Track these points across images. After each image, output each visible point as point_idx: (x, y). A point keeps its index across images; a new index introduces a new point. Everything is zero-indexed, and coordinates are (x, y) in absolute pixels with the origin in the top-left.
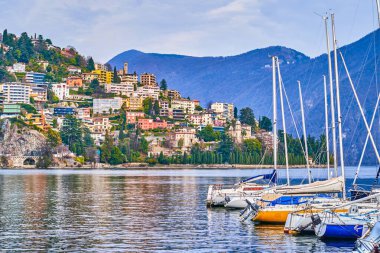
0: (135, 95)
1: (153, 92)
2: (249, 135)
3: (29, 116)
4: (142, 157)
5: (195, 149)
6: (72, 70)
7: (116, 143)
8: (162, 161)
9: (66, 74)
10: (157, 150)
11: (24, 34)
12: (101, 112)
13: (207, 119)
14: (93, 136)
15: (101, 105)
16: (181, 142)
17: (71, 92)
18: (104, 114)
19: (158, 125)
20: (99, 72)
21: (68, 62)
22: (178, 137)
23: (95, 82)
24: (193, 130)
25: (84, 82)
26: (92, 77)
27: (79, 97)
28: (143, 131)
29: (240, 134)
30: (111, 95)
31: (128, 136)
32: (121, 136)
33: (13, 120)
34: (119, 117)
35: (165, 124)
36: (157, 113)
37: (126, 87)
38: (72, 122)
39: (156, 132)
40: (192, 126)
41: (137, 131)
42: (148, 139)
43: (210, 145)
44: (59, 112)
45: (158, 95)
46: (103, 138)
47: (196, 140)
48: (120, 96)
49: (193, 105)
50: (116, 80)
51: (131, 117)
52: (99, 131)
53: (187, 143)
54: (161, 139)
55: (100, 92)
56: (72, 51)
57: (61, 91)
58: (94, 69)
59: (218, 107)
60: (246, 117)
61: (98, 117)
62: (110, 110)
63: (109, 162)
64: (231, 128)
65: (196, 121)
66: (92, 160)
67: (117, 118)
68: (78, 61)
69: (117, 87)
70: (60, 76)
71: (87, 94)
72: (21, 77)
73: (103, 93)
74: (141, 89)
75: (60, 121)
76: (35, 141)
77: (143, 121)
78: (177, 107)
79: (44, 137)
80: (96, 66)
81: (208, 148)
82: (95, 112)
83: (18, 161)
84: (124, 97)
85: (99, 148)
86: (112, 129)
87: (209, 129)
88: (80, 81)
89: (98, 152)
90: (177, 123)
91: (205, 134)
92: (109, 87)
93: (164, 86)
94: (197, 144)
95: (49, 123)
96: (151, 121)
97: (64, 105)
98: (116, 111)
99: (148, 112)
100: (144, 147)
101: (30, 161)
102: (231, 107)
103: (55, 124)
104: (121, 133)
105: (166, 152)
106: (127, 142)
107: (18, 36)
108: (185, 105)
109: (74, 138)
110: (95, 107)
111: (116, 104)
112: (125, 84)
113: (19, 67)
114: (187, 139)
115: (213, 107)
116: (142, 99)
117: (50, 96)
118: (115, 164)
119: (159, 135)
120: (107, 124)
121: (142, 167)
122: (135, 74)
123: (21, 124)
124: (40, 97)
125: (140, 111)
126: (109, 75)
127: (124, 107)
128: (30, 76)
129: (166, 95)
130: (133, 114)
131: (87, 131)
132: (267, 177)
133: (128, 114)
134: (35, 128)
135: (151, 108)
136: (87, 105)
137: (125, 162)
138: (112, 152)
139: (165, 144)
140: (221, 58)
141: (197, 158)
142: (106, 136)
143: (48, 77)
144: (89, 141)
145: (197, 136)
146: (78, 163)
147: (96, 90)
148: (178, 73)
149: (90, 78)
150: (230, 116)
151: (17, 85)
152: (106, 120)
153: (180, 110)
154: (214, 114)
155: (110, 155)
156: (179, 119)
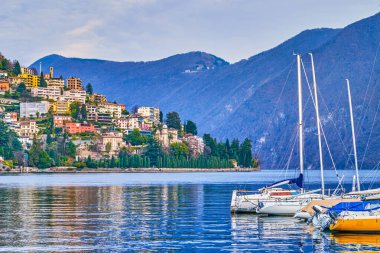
0: (62, 99)
1: (80, 96)
2: (176, 139)
4: (70, 161)
5: (123, 153)
7: (44, 147)
8: (90, 165)
10: (85, 154)
12: (28, 116)
13: (134, 123)
14: (20, 140)
15: (28, 109)
16: (109, 146)
18: (32, 118)
19: (85, 129)
20: (25, 76)
22: (106, 141)
23: (22, 86)
24: (120, 134)
25: (10, 85)
26: (19, 81)
27: (6, 101)
28: (70, 135)
29: (166, 138)
30: (38, 99)
31: (55, 139)
32: (49, 140)
34: (46, 121)
35: (92, 128)
36: (84, 116)
37: (53, 91)
39: (84, 136)
40: (119, 130)
41: (64, 136)
42: (75, 143)
43: (137, 149)
45: (84, 99)
46: (31, 142)
47: (124, 144)
48: (47, 100)
49: (120, 109)
50: (42, 84)
51: (58, 121)
52: (27, 134)
53: (114, 146)
54: (89, 143)
55: (26, 96)
58: (20, 73)
59: (144, 111)
60: (172, 121)
61: (25, 121)
62: (37, 114)
63: (37, 165)
64: (158, 132)
65: (123, 125)
66: (20, 164)
67: (43, 122)
68: (5, 65)
69: (44, 91)
71: (14, 97)
73: (30, 97)
74: (68, 93)
77: (70, 125)
78: (103, 111)
80: (22, 70)
81: (136, 151)
82: (22, 116)
84: (51, 101)
85: (26, 152)
86: (40, 133)
87: (136, 133)
88: (7, 85)
89: (26, 155)
90: (104, 127)
91: (133, 138)
92: (35, 91)
93: (89, 90)
94: (124, 148)
96: (78, 125)
98: (43, 115)
99: (75, 116)
100: (71, 151)
102: (157, 111)
104: (49, 137)
105: (94, 156)
106: (54, 145)
108: (111, 109)
109: (1, 141)
110: (22, 110)
111: (43, 108)
112: (51, 88)
114: (115, 143)
115: (140, 111)
116: (69, 103)
118: (43, 168)
119: (87, 139)
120: (33, 128)
121: (70, 171)
122: (61, 78)
125: (67, 115)
126: (35, 79)
127: (51, 111)
129: (92, 99)
130: (61, 118)
131: (15, 135)
132: (292, 181)
133: (56, 118)
135: (78, 112)
136: (14, 109)
137: (53, 166)
138: (40, 156)
139: (93, 148)
140: (142, 63)
141: (125, 162)
142: (34, 139)
144: (17, 145)
145: (124, 140)
146: (7, 167)
147: (23, 94)
149: (17, 81)
150: (156, 120)
152: (33, 124)
153: (107, 114)
154: (141, 118)
155: (38, 159)
156: (107, 123)
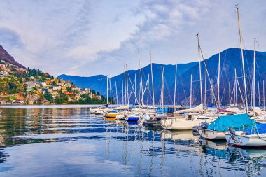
1: (69, 85)
2: (94, 97)
3: (35, 91)
4: (66, 101)
5: (80, 100)
6: (47, 79)
7: (59, 98)
8: (71, 103)
10: (70, 100)
11: (34, 69)
13: (83, 92)
15: (55, 88)
17: (47, 85)
18: (56, 90)
19: (71, 93)
20: (55, 80)
21: (46, 77)
22: (76, 97)
23: (54, 82)
24: (80, 95)
27: (49, 86)
28: (66, 95)
29: (92, 96)
30: (58, 86)
31: (63, 96)
32: (61, 96)
33: (30, 92)
34: (60, 91)
36: (71, 90)
37: (62, 84)
38: (47, 92)
39: (70, 95)
42: (68, 97)
44: (43, 90)
45: (71, 86)
46: (56, 97)
47: (81, 97)
48: (61, 86)
49: (80, 89)
50: (60, 82)
52: (55, 95)
54: (71, 97)
56: (47, 74)
57: (44, 84)
59: (86, 89)
60: (93, 92)
61: (54, 91)
63: (57, 103)
65: (81, 93)
66: (53, 102)
68: (49, 76)
69: (60, 84)
70: (44, 80)
71: (51, 85)
72: (33, 80)
73: (56, 85)
75: (44, 92)
76: (36, 97)
77: (67, 92)
79: (39, 96)
80: (54, 78)
81: (84, 99)
83: (31, 102)
85: (54, 99)
86: (58, 94)
87: (84, 95)
88: (50, 82)
91: (83, 96)
92: (57, 83)
93: (72, 84)
95: (41, 92)
96: (69, 92)
97: (45, 88)
100: (67, 99)
101: (35, 103)
102: (90, 89)
106: (62, 98)
107: (32, 69)
108: (78, 89)
109: (48, 96)
111: (59, 88)
113: (32, 78)
114: (78, 97)
116: (66, 87)
117: (41, 86)
118: (59, 103)
121: (66, 104)
122: (65, 80)
123: (33, 93)
124: (38, 86)
125: (66, 90)
126: (58, 80)
127: (61, 89)
128: (35, 80)
129: (73, 86)
131: (51, 95)
133: (63, 91)
134: (37, 94)
135: (69, 89)
136: (51, 88)
137: (61, 103)
139: (73, 99)
141: (81, 102)
143: (40, 80)
144: (52, 97)
146: (49, 103)
147: (54, 84)
149: (52, 81)
150: (89, 92)
151: (32, 82)
152: (56, 92)
154: (85, 91)
155: (58, 101)
156: (76, 92)
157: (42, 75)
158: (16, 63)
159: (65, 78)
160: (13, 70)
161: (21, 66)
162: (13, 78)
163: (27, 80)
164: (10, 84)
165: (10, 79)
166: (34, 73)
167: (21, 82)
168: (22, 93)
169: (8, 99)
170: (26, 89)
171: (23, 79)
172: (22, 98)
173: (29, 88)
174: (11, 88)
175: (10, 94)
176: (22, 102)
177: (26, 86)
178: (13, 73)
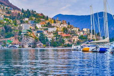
0: (60, 26)
1: (66, 26)
3: (29, 33)
4: (63, 45)
6: (42, 20)
7: (55, 41)
8: (69, 46)
9: (40, 21)
10: (67, 43)
11: (28, 10)
12: (50, 32)
13: (82, 33)
14: (48, 39)
15: (50, 30)
16: (74, 40)
17: (42, 26)
18: (52, 32)
20: (50, 20)
21: (41, 17)
22: (73, 39)
23: (49, 23)
24: (78, 36)
25: (45, 23)
26: (48, 22)
27: (44, 27)
28: (63, 37)
30: (53, 27)
31: (58, 38)
33: (25, 34)
34: (56, 33)
35: (69, 35)
36: (67, 32)
37: (58, 24)
38: (42, 35)
39: (67, 37)
40: (77, 35)
41: (61, 37)
42: (64, 39)
43: (82, 41)
44: (38, 32)
45: (67, 26)
46: (51, 39)
47: (78, 39)
48: (56, 27)
49: (77, 29)
50: (55, 22)
51: (59, 33)
52: (50, 37)
53: (76, 40)
54: (68, 39)
55: (50, 26)
56: (42, 14)
57: (39, 26)
58: (48, 19)
59: (85, 30)
61: (50, 33)
62: (53, 31)
63: (53, 46)
64: (89, 36)
65: (78, 34)
67: (55, 33)
68: (44, 17)
69: (55, 24)
70: (38, 22)
71: (46, 26)
72: (27, 22)
73: (51, 26)
74: (62, 25)
75: (39, 34)
76: (31, 40)
77: (63, 34)
78: (73, 30)
79: (34, 39)
80: (49, 18)
82: (49, 32)
83: (26, 46)
84: (57, 27)
85: (50, 42)
86: (54, 37)
87: (82, 36)
88: (44, 23)
89: (50, 43)
90: (73, 35)
91: (81, 38)
92: (53, 24)
93: (69, 24)
94: (79, 41)
95: (35, 35)
96: (65, 34)
97: (40, 30)
98: (55, 31)
99: (64, 32)
100: (63, 42)
101: (30, 46)
102: (89, 30)
103: (37, 35)
104: (56, 38)
105: (69, 43)
106: (58, 40)
107: (26, 10)
108: (75, 29)
109: (43, 39)
110: (49, 30)
111: (55, 29)
112: (57, 23)
113: (27, 19)
115: (83, 29)
116: (62, 28)
117: (36, 27)
118: (55, 47)
120: (52, 35)
122: (60, 21)
123: (27, 35)
124: (32, 28)
125: (62, 31)
126: (53, 21)
128: (30, 22)
129: (69, 26)
130: (60, 32)
131: (47, 37)
133: (58, 32)
134: (31, 36)
135: (65, 30)
136: (46, 30)
137: (58, 46)
139: (70, 41)
142: (52, 38)
143: (35, 22)
144: (47, 40)
145: (79, 38)
146: (44, 46)
147: (49, 25)
148: (73, 20)
149: (47, 22)
150: (89, 32)
151: (26, 24)
152: (52, 34)
153: (74, 31)
154: (84, 32)
155: (53, 44)
156: (73, 33)
157: (36, 16)
158: (10, 5)
159: (61, 17)
160: (8, 13)
161: (15, 8)
162: (8, 21)
163: (22, 22)
164: (6, 28)
165: (5, 22)
166: (29, 14)
167: (16, 24)
168: (17, 36)
169: (5, 43)
170: (20, 32)
171: (18, 22)
172: (17, 41)
173: (24, 31)
174: (7, 31)
175: (6, 37)
176: (18, 46)
177: (21, 28)
178: (8, 15)
